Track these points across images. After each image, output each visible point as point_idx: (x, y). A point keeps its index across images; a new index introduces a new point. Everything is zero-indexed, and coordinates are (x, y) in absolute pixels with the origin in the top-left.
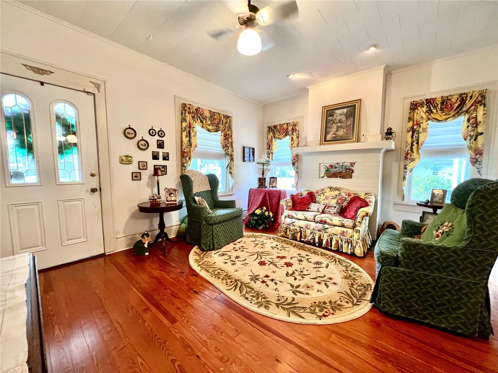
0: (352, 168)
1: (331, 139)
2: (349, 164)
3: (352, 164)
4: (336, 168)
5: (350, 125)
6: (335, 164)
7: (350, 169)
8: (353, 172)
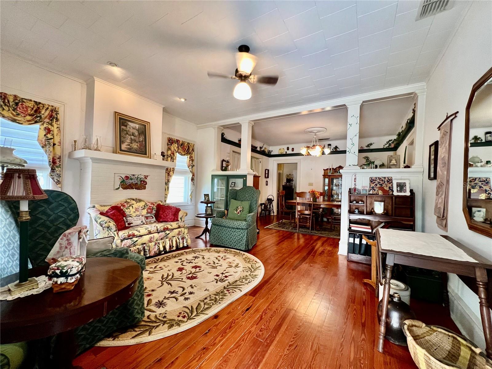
0: (146, 180)
1: (126, 150)
2: (143, 177)
3: (146, 177)
4: (131, 179)
5: (143, 142)
6: (130, 175)
7: (144, 181)
8: (146, 184)
